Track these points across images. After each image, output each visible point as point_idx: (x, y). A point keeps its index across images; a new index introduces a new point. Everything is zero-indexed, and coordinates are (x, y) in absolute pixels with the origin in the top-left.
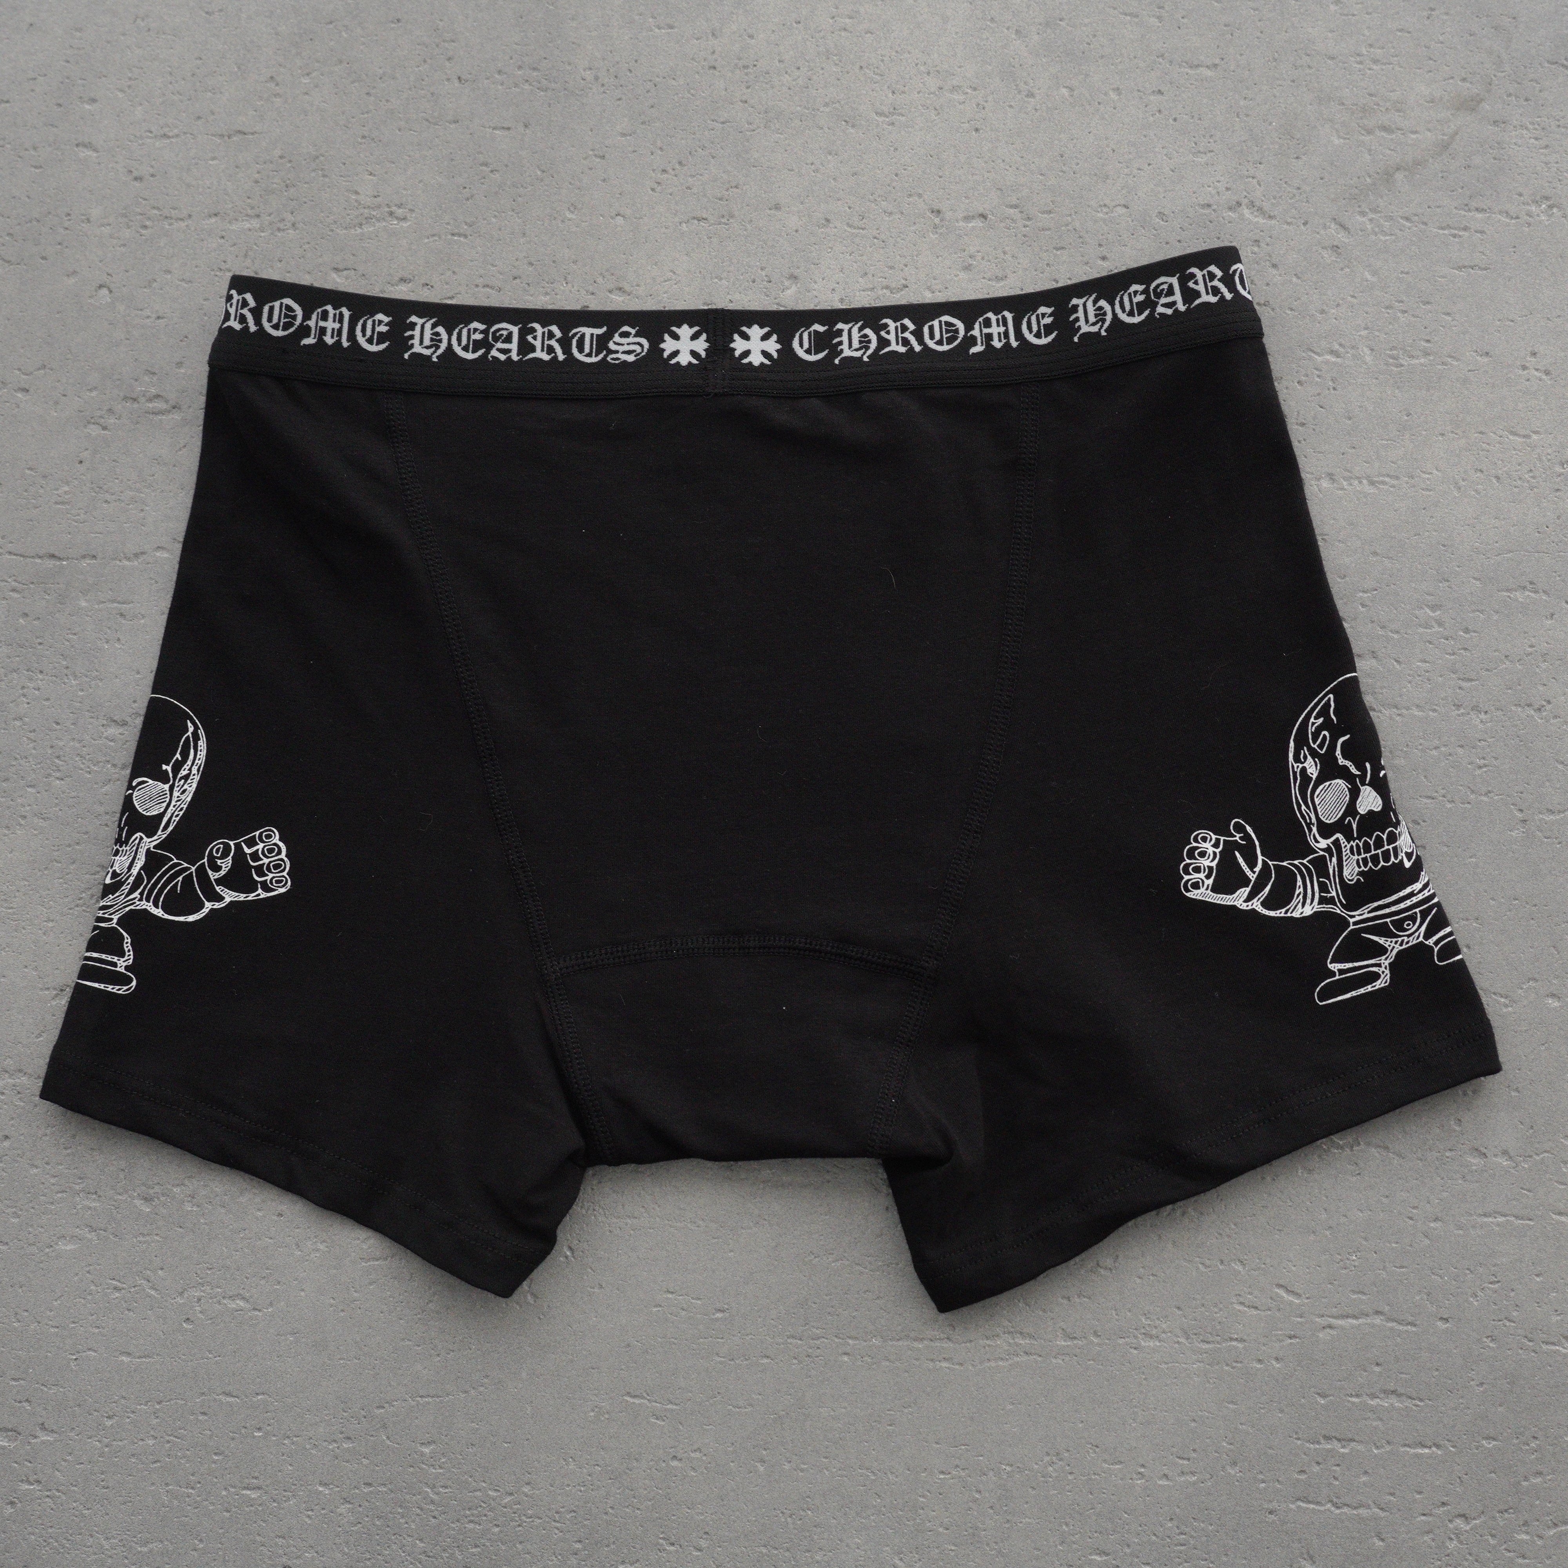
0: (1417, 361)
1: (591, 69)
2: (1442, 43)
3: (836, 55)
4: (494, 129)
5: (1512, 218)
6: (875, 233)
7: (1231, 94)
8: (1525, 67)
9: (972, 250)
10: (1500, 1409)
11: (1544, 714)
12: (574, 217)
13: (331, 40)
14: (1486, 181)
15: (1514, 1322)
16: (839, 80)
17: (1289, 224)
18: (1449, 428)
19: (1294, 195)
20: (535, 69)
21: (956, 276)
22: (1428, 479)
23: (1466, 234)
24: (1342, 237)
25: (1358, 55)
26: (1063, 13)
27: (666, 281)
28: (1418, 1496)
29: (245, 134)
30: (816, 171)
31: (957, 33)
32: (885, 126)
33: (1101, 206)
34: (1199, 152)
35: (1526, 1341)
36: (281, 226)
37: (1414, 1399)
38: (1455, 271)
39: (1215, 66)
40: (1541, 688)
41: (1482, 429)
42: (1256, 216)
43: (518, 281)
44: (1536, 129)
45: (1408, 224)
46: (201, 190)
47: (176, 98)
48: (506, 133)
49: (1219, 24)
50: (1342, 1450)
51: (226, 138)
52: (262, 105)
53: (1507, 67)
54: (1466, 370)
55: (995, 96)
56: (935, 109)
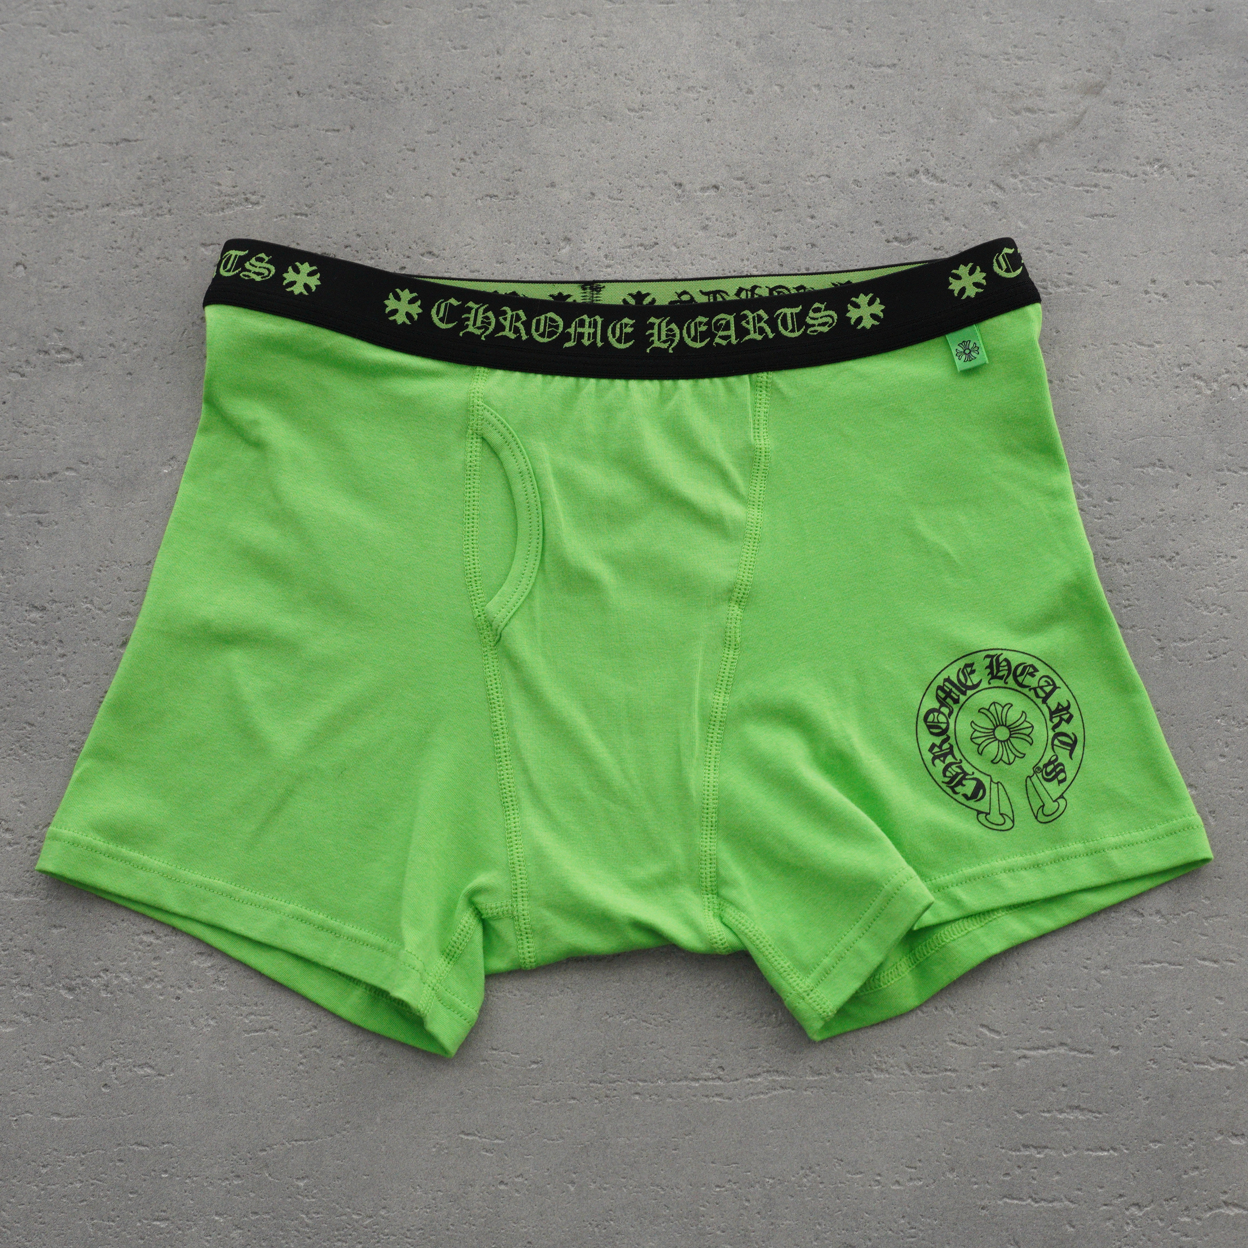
0: (1062, 290)
1: (402, 82)
2: (1071, 42)
3: (595, 66)
4: (327, 131)
5: (1132, 176)
6: (631, 202)
7: (907, 87)
8: (1137, 60)
9: (708, 213)
10: (1163, 1117)
11: (1174, 563)
12: (391, 197)
13: (196, 66)
14: (1110, 148)
15: (1171, 1047)
16: (598, 84)
17: (957, 186)
18: (1090, 341)
19: (960, 163)
20: (358, 84)
21: (696, 234)
22: (1075, 382)
23: (1097, 190)
24: (999, 195)
25: (1006, 54)
26: (773, 28)
27: (466, 245)
28: (1100, 1190)
29: (129, 141)
30: (583, 156)
31: (690, 46)
32: (636, 119)
33: (808, 176)
34: (884, 132)
35: (1181, 1062)
36: (160, 212)
37: (1094, 1112)
38: (1089, 219)
39: (894, 65)
40: (1171, 543)
41: (1114, 341)
42: (931, 181)
43: (349, 249)
44: (1147, 107)
45: (1050, 183)
46: (95, 186)
47: (75, 115)
48: (337, 134)
49: (896, 33)
50: (1038, 1156)
51: (115, 145)
52: (143, 119)
53: (1122, 60)
54: (1101, 295)
55: (722, 93)
56: (675, 105)
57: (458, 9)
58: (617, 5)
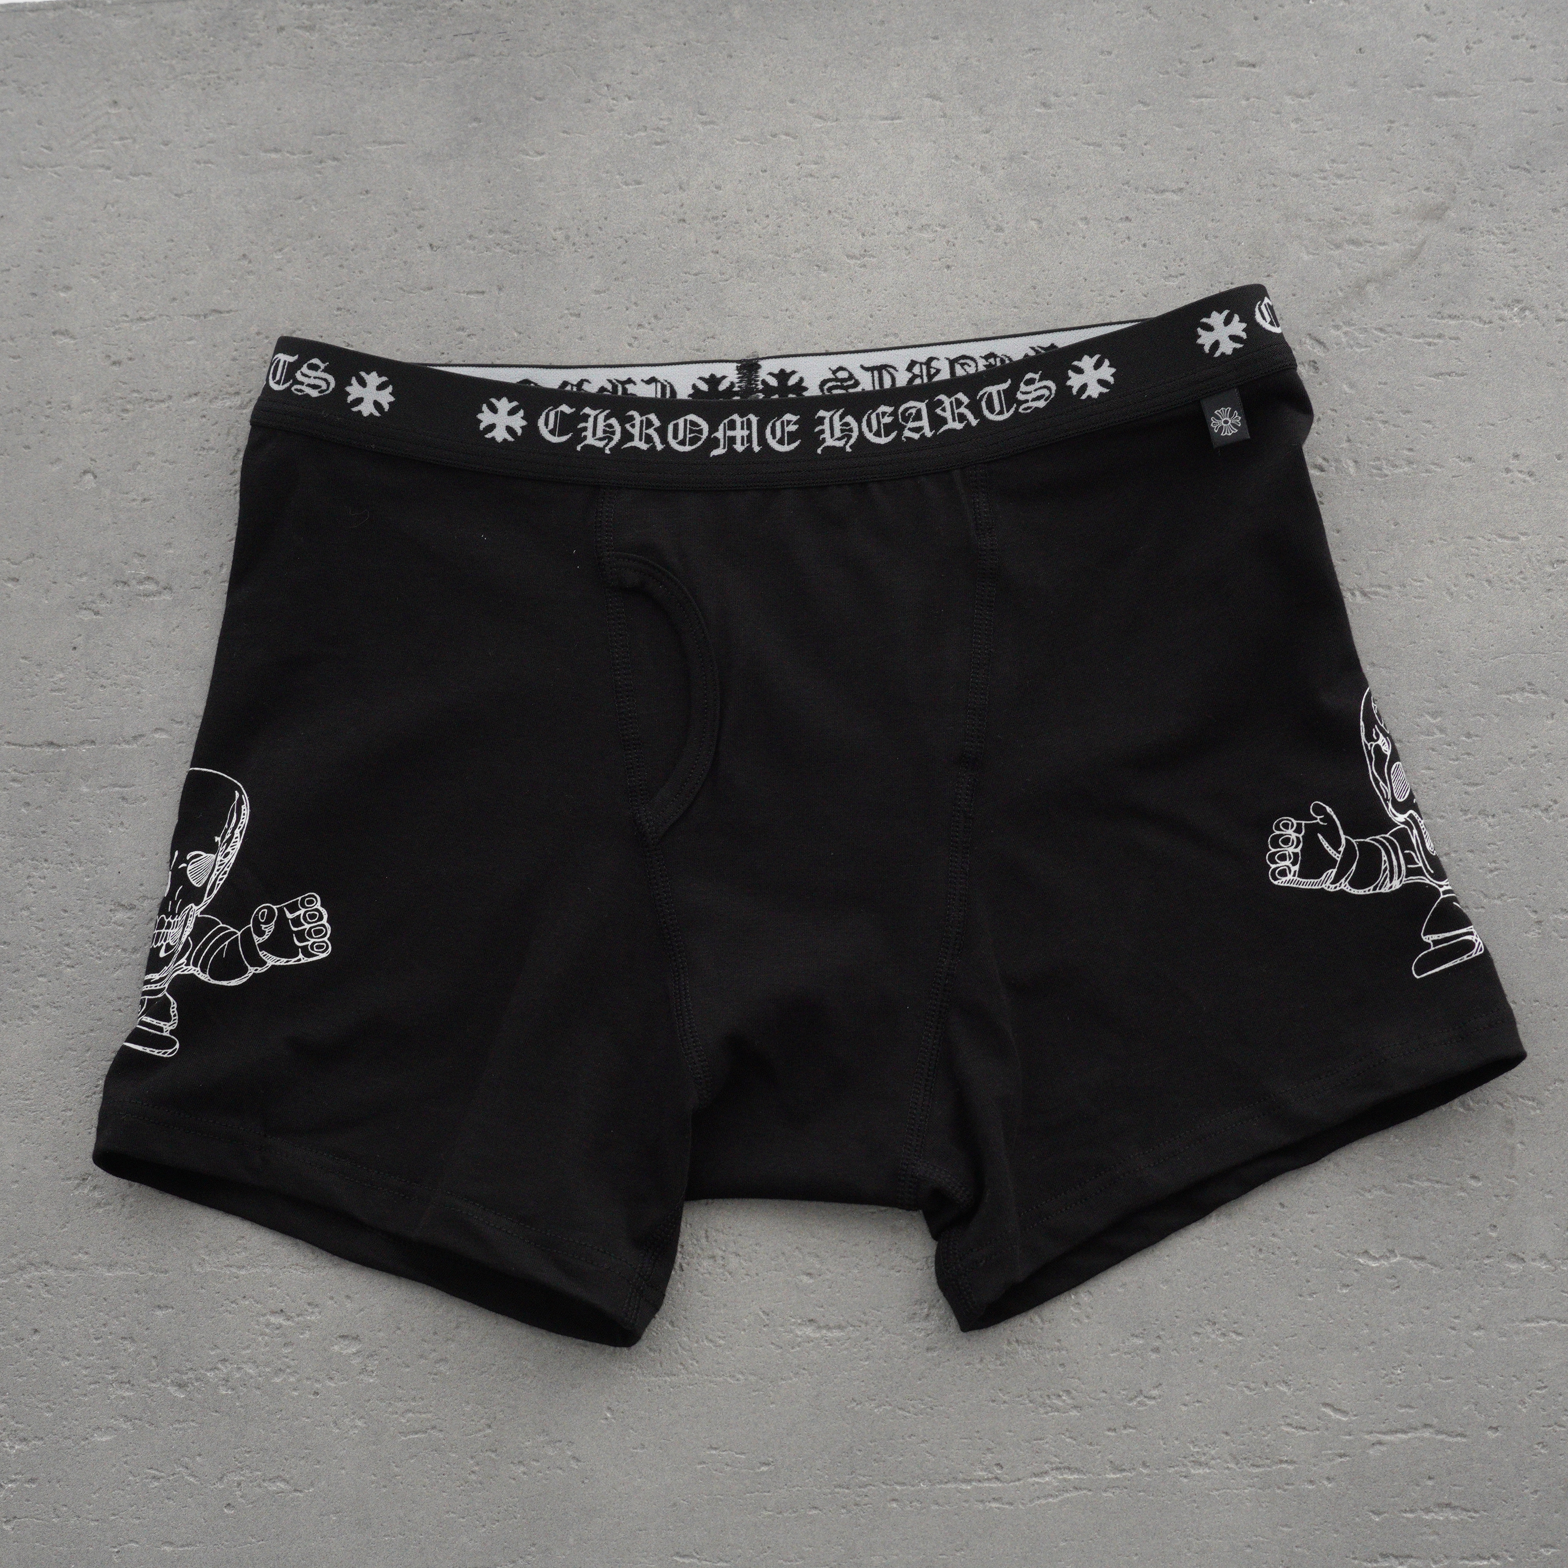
0: (1401, 470)
1: (560, 229)
2: (1404, 154)
3: (804, 201)
4: (469, 293)
5: (1485, 323)
7: (1199, 216)
8: (1488, 173)
10: (1556, 1516)
11: (1552, 814)
13: (301, 215)
14: (1457, 288)
16: (808, 225)
18: (1437, 535)
20: (506, 232)
22: (1420, 587)
23: (1441, 341)
24: (1318, 352)
25: (1322, 171)
26: (1027, 147)
29: (221, 312)
30: (791, 317)
31: (923, 172)
32: (857, 269)
34: (1170, 276)
37: (1469, 1511)
38: (1433, 379)
39: (1181, 190)
40: (1546, 788)
41: (1469, 534)
44: (1502, 234)
45: (1382, 335)
46: (179, 371)
47: (150, 281)
48: (481, 297)
49: (1182, 148)
51: (202, 318)
52: (236, 284)
53: (1470, 174)
54: (1450, 476)
55: (965, 232)
56: (906, 249)
57: (629, 134)
58: (829, 124)
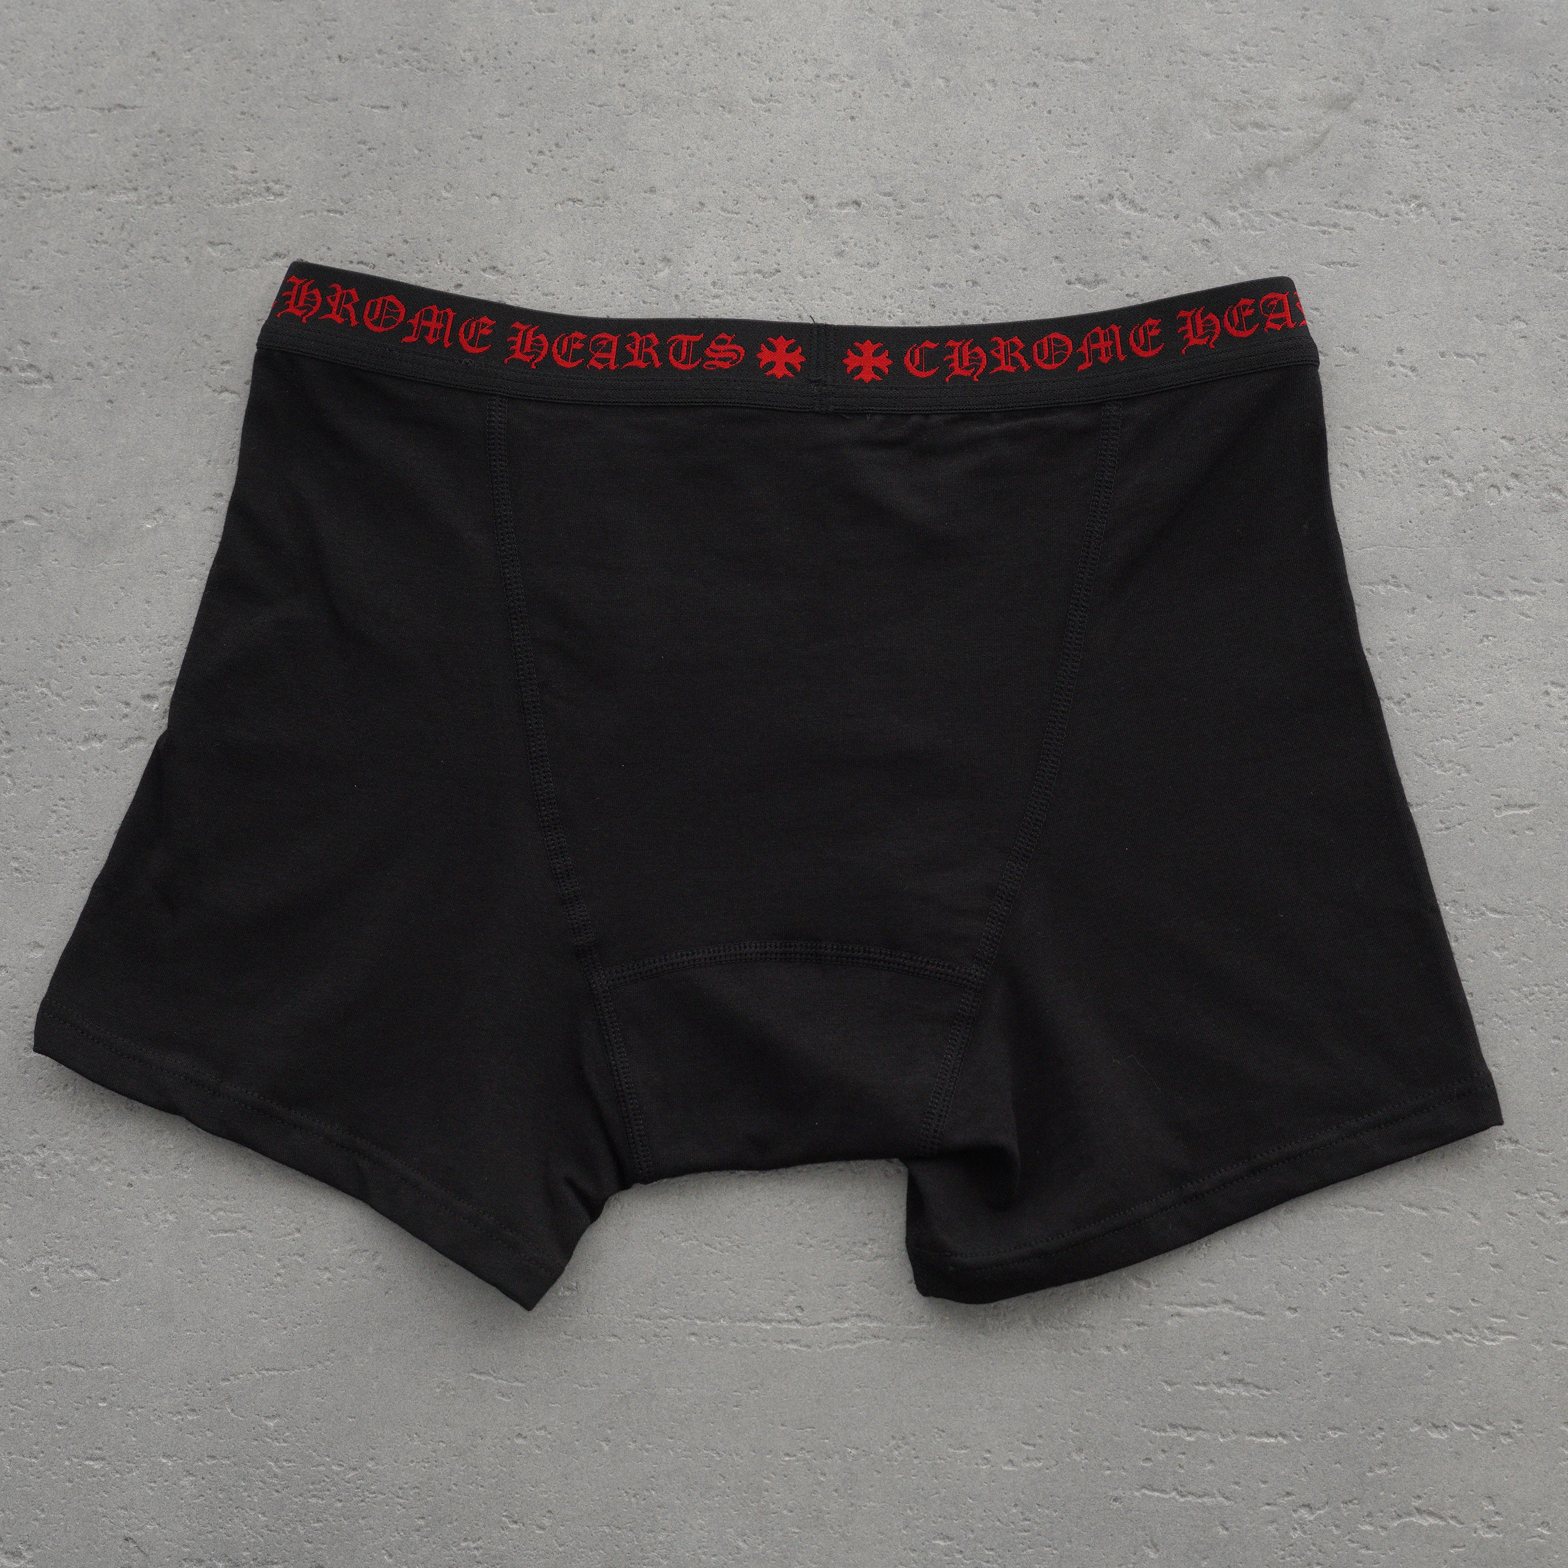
1: (470, 50)
2: (1315, 42)
3: (714, 42)
4: (373, 107)
5: (1381, 216)
6: (749, 217)
7: (1106, 88)
8: (1397, 68)
9: (845, 236)
10: (1346, 1400)
11: (1404, 707)
12: (449, 196)
13: (214, 17)
14: (1356, 179)
15: (1362, 1313)
17: (1160, 217)
19: (1166, 189)
20: (415, 49)
21: (829, 261)
23: (1336, 231)
24: (1212, 230)
25: (1232, 52)
26: (941, 5)
27: (539, 261)
28: (1263, 1486)
29: (125, 108)
30: (692, 155)
31: (835, 22)
32: (762, 112)
33: (974, 195)
34: (1073, 144)
35: (1373, 1332)
36: (159, 199)
37: (1261, 1388)
38: (1324, 267)
39: (1091, 60)
40: (1401, 681)
41: (1347, 424)
42: (1127, 209)
43: (392, 258)
44: (1406, 129)
45: (1278, 220)
46: (79, 162)
47: (58, 71)
48: (384, 111)
49: (1095, 19)
50: (1188, 1439)
51: (106, 111)
52: (143, 80)
53: (1379, 67)
54: (1333, 365)
55: (872, 85)
56: (812, 96)
